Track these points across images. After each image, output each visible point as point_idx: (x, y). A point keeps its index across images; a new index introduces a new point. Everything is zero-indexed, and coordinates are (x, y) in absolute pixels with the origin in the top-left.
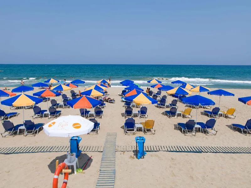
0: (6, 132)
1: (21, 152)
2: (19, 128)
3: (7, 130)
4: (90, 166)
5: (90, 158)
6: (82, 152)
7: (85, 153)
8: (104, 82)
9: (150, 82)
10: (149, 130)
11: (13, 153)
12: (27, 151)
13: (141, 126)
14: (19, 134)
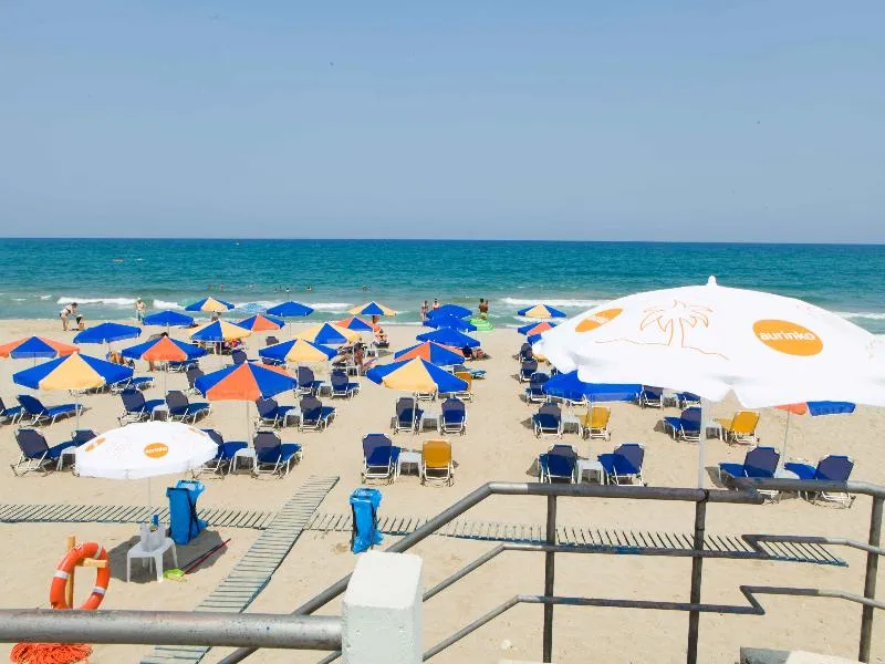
0: (27, 460)
1: (47, 518)
2: (64, 452)
3: (30, 455)
4: (212, 564)
5: (224, 544)
6: (208, 528)
7: (216, 529)
8: (373, 311)
9: (524, 315)
10: (440, 473)
11: (24, 520)
12: (64, 517)
13: (416, 458)
14: (63, 470)
